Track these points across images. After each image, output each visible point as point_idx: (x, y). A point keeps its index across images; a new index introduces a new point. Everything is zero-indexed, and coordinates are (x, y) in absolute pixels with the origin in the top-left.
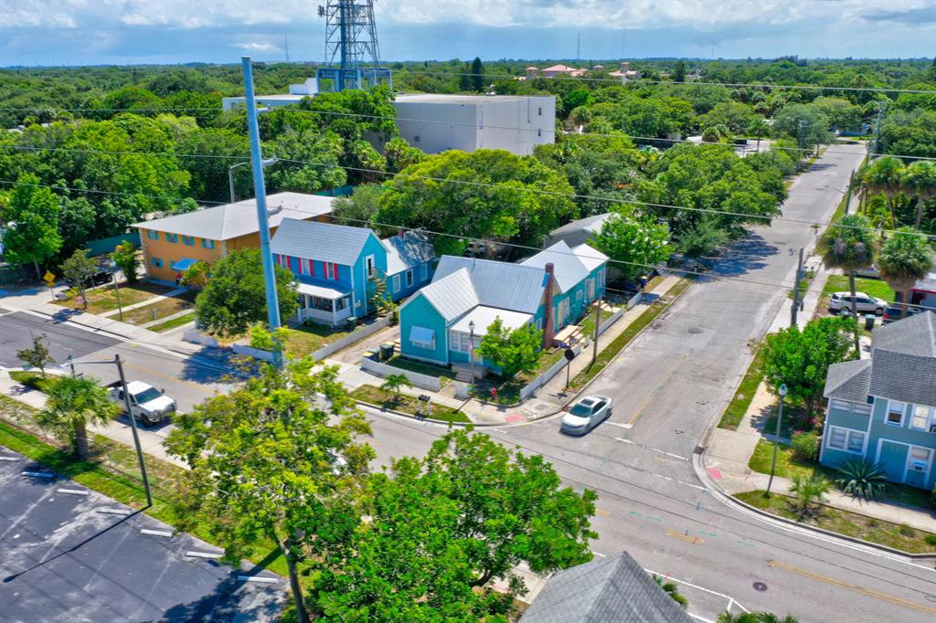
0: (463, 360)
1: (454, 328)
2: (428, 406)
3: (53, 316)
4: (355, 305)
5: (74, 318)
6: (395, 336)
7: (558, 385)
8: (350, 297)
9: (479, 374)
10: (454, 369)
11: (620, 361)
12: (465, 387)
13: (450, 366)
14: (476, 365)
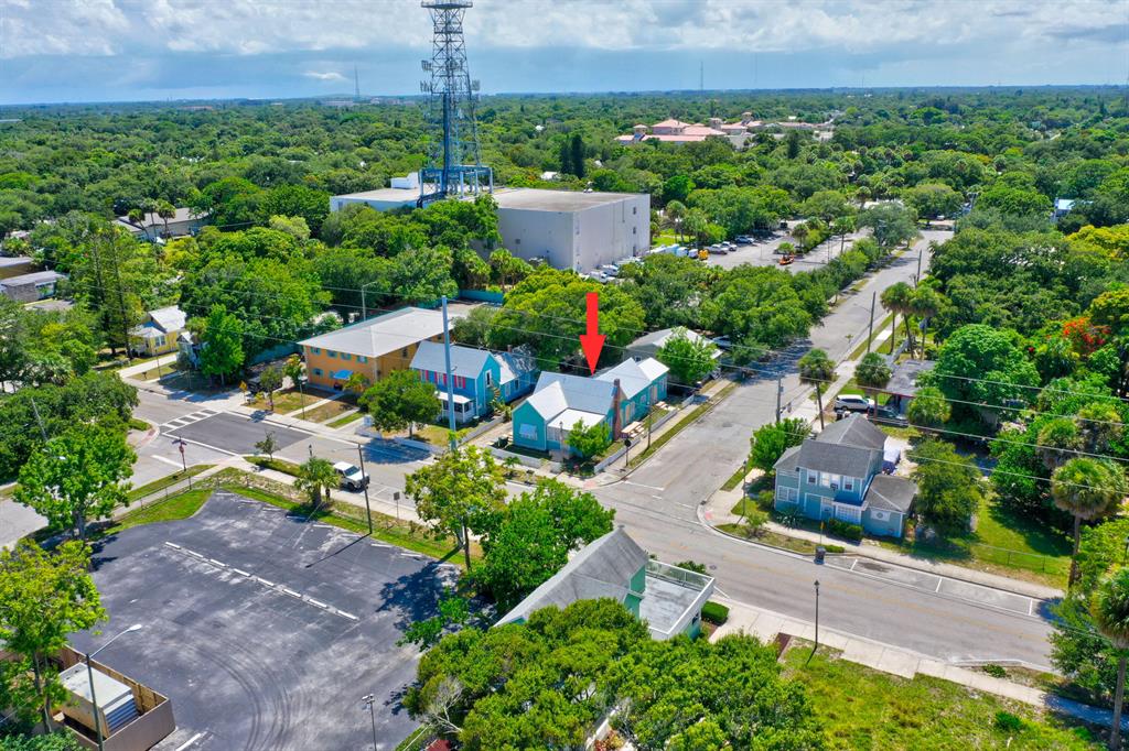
0: (557, 447)
1: (550, 425)
2: (533, 477)
3: (251, 416)
4: (478, 407)
5: (267, 417)
6: (508, 430)
7: (621, 463)
8: (474, 401)
9: (567, 457)
10: (550, 453)
11: (667, 447)
12: (557, 465)
13: (547, 451)
14: (565, 451)
